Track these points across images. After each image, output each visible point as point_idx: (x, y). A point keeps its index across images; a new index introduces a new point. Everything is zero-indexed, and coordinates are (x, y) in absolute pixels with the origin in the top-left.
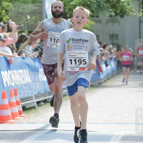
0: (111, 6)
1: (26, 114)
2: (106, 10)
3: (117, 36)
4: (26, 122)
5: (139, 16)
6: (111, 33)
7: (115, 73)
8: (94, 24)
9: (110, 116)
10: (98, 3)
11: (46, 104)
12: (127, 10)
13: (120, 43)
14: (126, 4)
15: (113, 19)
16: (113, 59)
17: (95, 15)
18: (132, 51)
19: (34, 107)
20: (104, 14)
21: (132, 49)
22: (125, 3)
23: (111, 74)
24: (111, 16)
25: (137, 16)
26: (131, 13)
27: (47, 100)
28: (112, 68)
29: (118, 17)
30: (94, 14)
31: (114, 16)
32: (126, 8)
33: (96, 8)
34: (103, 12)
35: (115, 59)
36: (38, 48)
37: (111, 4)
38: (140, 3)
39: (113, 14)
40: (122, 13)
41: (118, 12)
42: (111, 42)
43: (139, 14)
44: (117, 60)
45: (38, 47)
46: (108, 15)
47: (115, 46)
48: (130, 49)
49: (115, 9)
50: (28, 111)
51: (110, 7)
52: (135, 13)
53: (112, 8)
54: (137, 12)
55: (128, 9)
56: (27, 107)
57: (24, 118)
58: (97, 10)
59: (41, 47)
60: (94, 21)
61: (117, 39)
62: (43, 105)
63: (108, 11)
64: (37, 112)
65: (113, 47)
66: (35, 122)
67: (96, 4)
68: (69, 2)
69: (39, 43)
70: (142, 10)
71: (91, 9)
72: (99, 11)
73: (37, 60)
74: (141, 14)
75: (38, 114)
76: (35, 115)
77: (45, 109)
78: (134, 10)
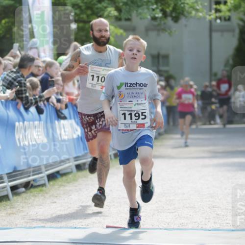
2: (145, 7)
3: (166, 57)
5: (208, 18)
6: (155, 52)
7: (162, 130)
8: (121, 35)
9: (154, 214)
11: (28, 191)
12: (187, 7)
13: (171, 72)
15: (159, 25)
17: (124, 16)
18: (195, 87)
19: (6, 198)
20: (140, 14)
21: (196, 84)
24: (154, 18)
25: (205, 18)
26: (194, 12)
27: (32, 183)
29: (169, 20)
30: (122, 14)
31: (161, 18)
32: (184, 3)
33: (126, 4)
34: (140, 11)
36: (13, 81)
39: (159, 15)
40: (177, 14)
41: (168, 10)
43: (210, 15)
44: (167, 104)
45: (13, 78)
46: (149, 17)
47: (163, 78)
48: (192, 83)
49: (162, 4)
52: (201, 12)
53: (156, 3)
54: (205, 11)
55: (188, 4)
58: (128, 7)
59: (19, 79)
60: (121, 27)
61: (167, 64)
62: (24, 192)
63: (148, 9)
64: (12, 207)
65: (160, 80)
66: (8, 227)
69: (15, 72)
70: (214, 6)
71: (117, 4)
72: (132, 8)
73: (10, 105)
74: (213, 15)
75: (14, 210)
76: (7, 214)
77: (26, 201)
78: (200, 6)
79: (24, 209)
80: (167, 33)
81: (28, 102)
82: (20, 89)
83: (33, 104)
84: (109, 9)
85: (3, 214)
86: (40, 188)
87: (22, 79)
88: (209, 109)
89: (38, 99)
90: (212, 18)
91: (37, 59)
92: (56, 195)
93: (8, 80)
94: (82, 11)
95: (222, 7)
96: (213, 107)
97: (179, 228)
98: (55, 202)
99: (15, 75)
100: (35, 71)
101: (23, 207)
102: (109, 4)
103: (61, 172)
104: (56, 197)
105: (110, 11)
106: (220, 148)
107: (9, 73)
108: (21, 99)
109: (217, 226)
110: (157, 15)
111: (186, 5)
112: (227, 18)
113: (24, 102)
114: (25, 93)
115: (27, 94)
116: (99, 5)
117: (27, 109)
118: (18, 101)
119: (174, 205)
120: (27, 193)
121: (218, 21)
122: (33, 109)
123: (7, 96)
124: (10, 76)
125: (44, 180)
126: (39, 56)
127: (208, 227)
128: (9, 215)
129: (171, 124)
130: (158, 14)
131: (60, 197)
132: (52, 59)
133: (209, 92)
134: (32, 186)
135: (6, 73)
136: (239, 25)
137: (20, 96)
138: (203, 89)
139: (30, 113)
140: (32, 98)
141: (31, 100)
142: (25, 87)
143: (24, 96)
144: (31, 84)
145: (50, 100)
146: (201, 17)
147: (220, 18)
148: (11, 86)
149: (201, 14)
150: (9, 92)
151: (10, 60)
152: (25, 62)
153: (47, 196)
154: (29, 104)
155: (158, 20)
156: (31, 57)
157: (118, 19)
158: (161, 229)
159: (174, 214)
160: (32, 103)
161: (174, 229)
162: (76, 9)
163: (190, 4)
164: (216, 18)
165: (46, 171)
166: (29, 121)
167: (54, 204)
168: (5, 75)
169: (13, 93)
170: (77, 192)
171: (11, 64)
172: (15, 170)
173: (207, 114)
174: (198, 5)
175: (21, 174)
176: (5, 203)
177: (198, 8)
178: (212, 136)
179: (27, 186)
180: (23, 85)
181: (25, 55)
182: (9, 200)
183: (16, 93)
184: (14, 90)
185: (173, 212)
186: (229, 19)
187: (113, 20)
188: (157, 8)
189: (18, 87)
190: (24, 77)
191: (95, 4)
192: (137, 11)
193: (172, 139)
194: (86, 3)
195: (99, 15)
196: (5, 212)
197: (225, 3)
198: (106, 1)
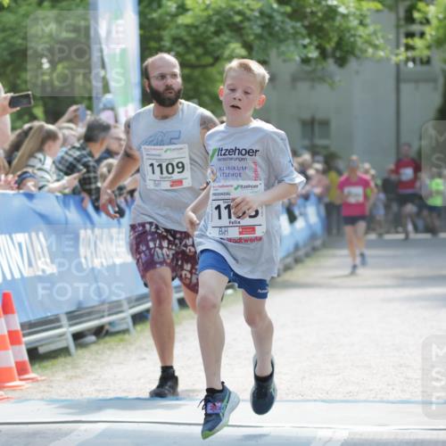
0: (306, 27)
1: (39, 371)
2: (291, 42)
3: (325, 124)
4: (39, 396)
5: (394, 59)
6: (307, 116)
7: (318, 243)
10: (267, 20)
11: (102, 341)
12: (360, 41)
13: (333, 149)
14: (354, 23)
15: (314, 71)
16: (313, 199)
18: (373, 172)
19: (64, 351)
20: (283, 53)
21: (374, 168)
22: (351, 18)
23: (305, 245)
24: (306, 61)
25: (388, 59)
26: (370, 50)
27: (107, 327)
28: (309, 226)
29: (330, 65)
30: (254, 54)
31: (316, 59)
32: (354, 36)
33: (259, 37)
34: (283, 48)
35: (320, 198)
36: (75, 162)
37: (306, 23)
38: (398, 19)
39: (314, 54)
40: (342, 51)
41: (329, 47)
42: (307, 142)
43: (397, 55)
44: (327, 200)
45: (75, 159)
46: (297, 58)
47: (320, 158)
48: (367, 166)
49: (319, 37)
50: (47, 363)
51: (304, 32)
52: (383, 50)
53: (309, 35)
54: (389, 48)
55: (360, 36)
56: (42, 350)
57: (35, 384)
58: (263, 42)
59: (85, 160)
61: (326, 135)
62: (94, 343)
63: (296, 45)
64: (75, 367)
67: (259, 22)
68: (175, 16)
69: (79, 149)
70: (404, 41)
71: (246, 38)
72: (270, 44)
73: (72, 202)
74: (402, 55)
75: (78, 372)
76: (67, 376)
77: (98, 356)
78: (381, 41)
79: (93, 370)
80: (326, 85)
82: (86, 176)
84: (232, 46)
85: (61, 378)
86: (120, 336)
87: (90, 159)
90: (400, 61)
93: (67, 161)
94: (188, 50)
95: (418, 42)
97: (345, 399)
99: (78, 153)
101: (92, 367)
102: (232, 37)
105: (234, 49)
106: (411, 272)
107: (70, 149)
108: (89, 192)
109: (406, 396)
110: (310, 55)
111: (358, 39)
112: (425, 59)
113: (94, 197)
114: (96, 182)
115: (99, 185)
116: (216, 40)
118: (84, 195)
120: (99, 345)
121: (411, 65)
124: (71, 156)
125: (127, 323)
127: (391, 398)
128: (71, 379)
130: (312, 53)
134: (108, 333)
137: (87, 187)
143: (93, 186)
146: (382, 58)
147: (414, 60)
149: (381, 54)
153: (132, 348)
155: (313, 63)
156: (105, 124)
158: (315, 401)
159: (337, 377)
161: (336, 401)
162: (178, 46)
163: (364, 36)
164: (408, 60)
165: (131, 308)
166: (102, 227)
167: (143, 362)
168: (63, 154)
172: (80, 308)
174: (378, 39)
175: (89, 314)
176: (63, 359)
177: (377, 42)
178: (400, 252)
179: (100, 332)
180: (91, 169)
182: (70, 355)
183: (80, 181)
185: (336, 375)
186: (427, 62)
191: (209, 38)
192: (278, 48)
193: (334, 256)
194: (194, 36)
195: (216, 55)
196: (64, 374)
197: (422, 35)
198: (228, 33)
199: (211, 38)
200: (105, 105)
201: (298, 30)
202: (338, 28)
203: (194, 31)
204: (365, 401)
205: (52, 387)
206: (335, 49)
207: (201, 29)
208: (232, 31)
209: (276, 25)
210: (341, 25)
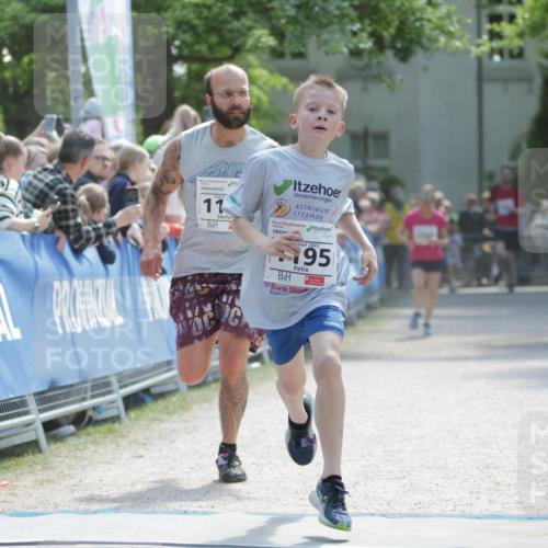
0: (356, 8)
2: (336, 27)
3: (383, 137)
5: (475, 51)
6: (358, 127)
7: (375, 298)
8: (285, 88)
11: (81, 432)
12: (427, 27)
13: (394, 172)
15: (367, 67)
17: (289, 48)
18: (447, 203)
19: (33, 446)
20: (326, 42)
21: (448, 198)
24: (356, 53)
25: (467, 52)
26: (442, 39)
27: (90, 413)
29: (389, 58)
30: (286, 43)
31: (370, 52)
32: (421, 19)
33: (293, 21)
34: (325, 36)
36: (46, 190)
37: (356, 2)
39: (367, 44)
40: (405, 41)
41: (387, 34)
43: (479, 46)
44: (386, 241)
45: (47, 185)
46: (345, 50)
47: (375, 184)
48: (439, 195)
49: (373, 22)
50: (10, 463)
51: (353, 14)
52: (459, 39)
53: (361, 19)
54: (467, 36)
55: (429, 21)
56: (2, 444)
58: (299, 28)
59: (60, 186)
60: (283, 72)
61: (385, 154)
62: (72, 434)
63: (343, 31)
64: (47, 467)
65: (370, 189)
66: (39, 510)
67: (293, 1)
69: (51, 172)
70: (488, 26)
71: (275, 22)
72: (307, 31)
73: (42, 243)
74: (486, 46)
75: (52, 474)
76: (35, 481)
77: (78, 453)
78: (457, 26)
79: (73, 472)
80: (384, 86)
81: (81, 237)
82: (63, 208)
83: (93, 241)
84: (257, 32)
85: (27, 483)
86: (108, 426)
87: (67, 185)
88: (477, 252)
89: (103, 231)
90: (483, 53)
91: (100, 142)
92: (143, 441)
93: (35, 188)
94: (198, 37)
95: (505, 28)
96: (487, 247)
97: (412, 512)
98: (142, 456)
99: (51, 177)
100: (96, 168)
101: (70, 467)
102: (256, 21)
103: (154, 391)
104: (144, 444)
105: (260, 37)
106: (501, 338)
107: (40, 172)
108: (66, 230)
110: (362, 46)
111: (425, 23)
112: (516, 52)
113: (72, 237)
114: (75, 217)
115: (79, 220)
116: (236, 24)
117: (78, 252)
118: (59, 233)
119: (401, 462)
120: (80, 437)
121: (497, 58)
122: (91, 253)
123: (34, 223)
124: (41, 180)
125: (118, 408)
126: (103, 136)
127: (476, 510)
128: (41, 484)
129: (395, 284)
130: (364, 43)
131: (152, 444)
132: (131, 141)
133: (477, 214)
134: (92, 422)
135: (31, 172)
136: (541, 66)
137: (64, 223)
138: (465, 208)
139: (84, 260)
140: (90, 228)
141: (88, 232)
142: (74, 203)
143: (72, 222)
144: (89, 199)
145: (129, 232)
146: (458, 49)
147: (501, 52)
148: (43, 201)
149: (458, 44)
150: (37, 214)
151: (42, 145)
152: (74, 150)
153: (124, 442)
154: (83, 241)
155: (365, 56)
156: (88, 138)
157: (277, 54)
158: (372, 515)
159: (402, 482)
160: (88, 240)
162: (185, 32)
163: (434, 20)
164: (492, 52)
165: (121, 387)
166: (83, 277)
167: (140, 461)
168: (30, 178)
169: (47, 216)
170: (189, 433)
171: (43, 153)
172: (53, 387)
173: (472, 264)
174: (452, 24)
175: (66, 395)
176: (31, 457)
177: (451, 29)
178: (485, 311)
179: (80, 420)
180: (69, 199)
181: (74, 133)
182: (40, 451)
183: (54, 218)
184: (49, 210)
185: (399, 478)
186: (520, 54)
187: (266, 56)
188: (362, 30)
189: (59, 203)
190: (70, 182)
191: (225, 22)
192: (318, 36)
193: (395, 317)
194: (206, 18)
195: (234, 45)
196: (32, 478)
197: (512, 18)
198: (251, 15)
199: (228, 22)
200: (87, 112)
201: (346, 12)
202: (399, 8)
203: (205, 12)
204: (440, 515)
205: (15, 495)
206: (395, 38)
207: (216, 10)
208: (256, 12)
209: (316, 5)
210: (403, 5)
